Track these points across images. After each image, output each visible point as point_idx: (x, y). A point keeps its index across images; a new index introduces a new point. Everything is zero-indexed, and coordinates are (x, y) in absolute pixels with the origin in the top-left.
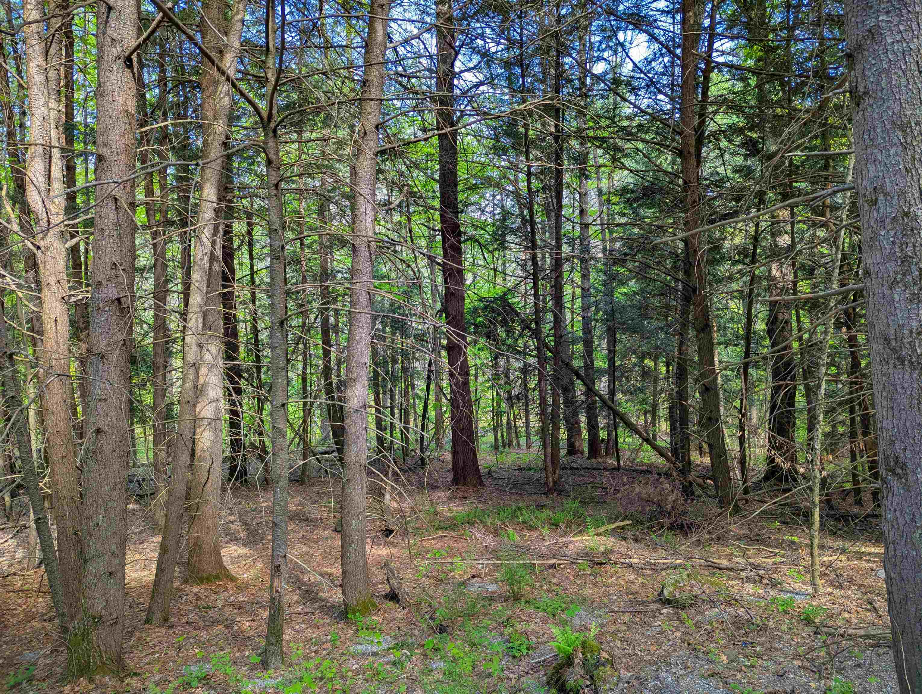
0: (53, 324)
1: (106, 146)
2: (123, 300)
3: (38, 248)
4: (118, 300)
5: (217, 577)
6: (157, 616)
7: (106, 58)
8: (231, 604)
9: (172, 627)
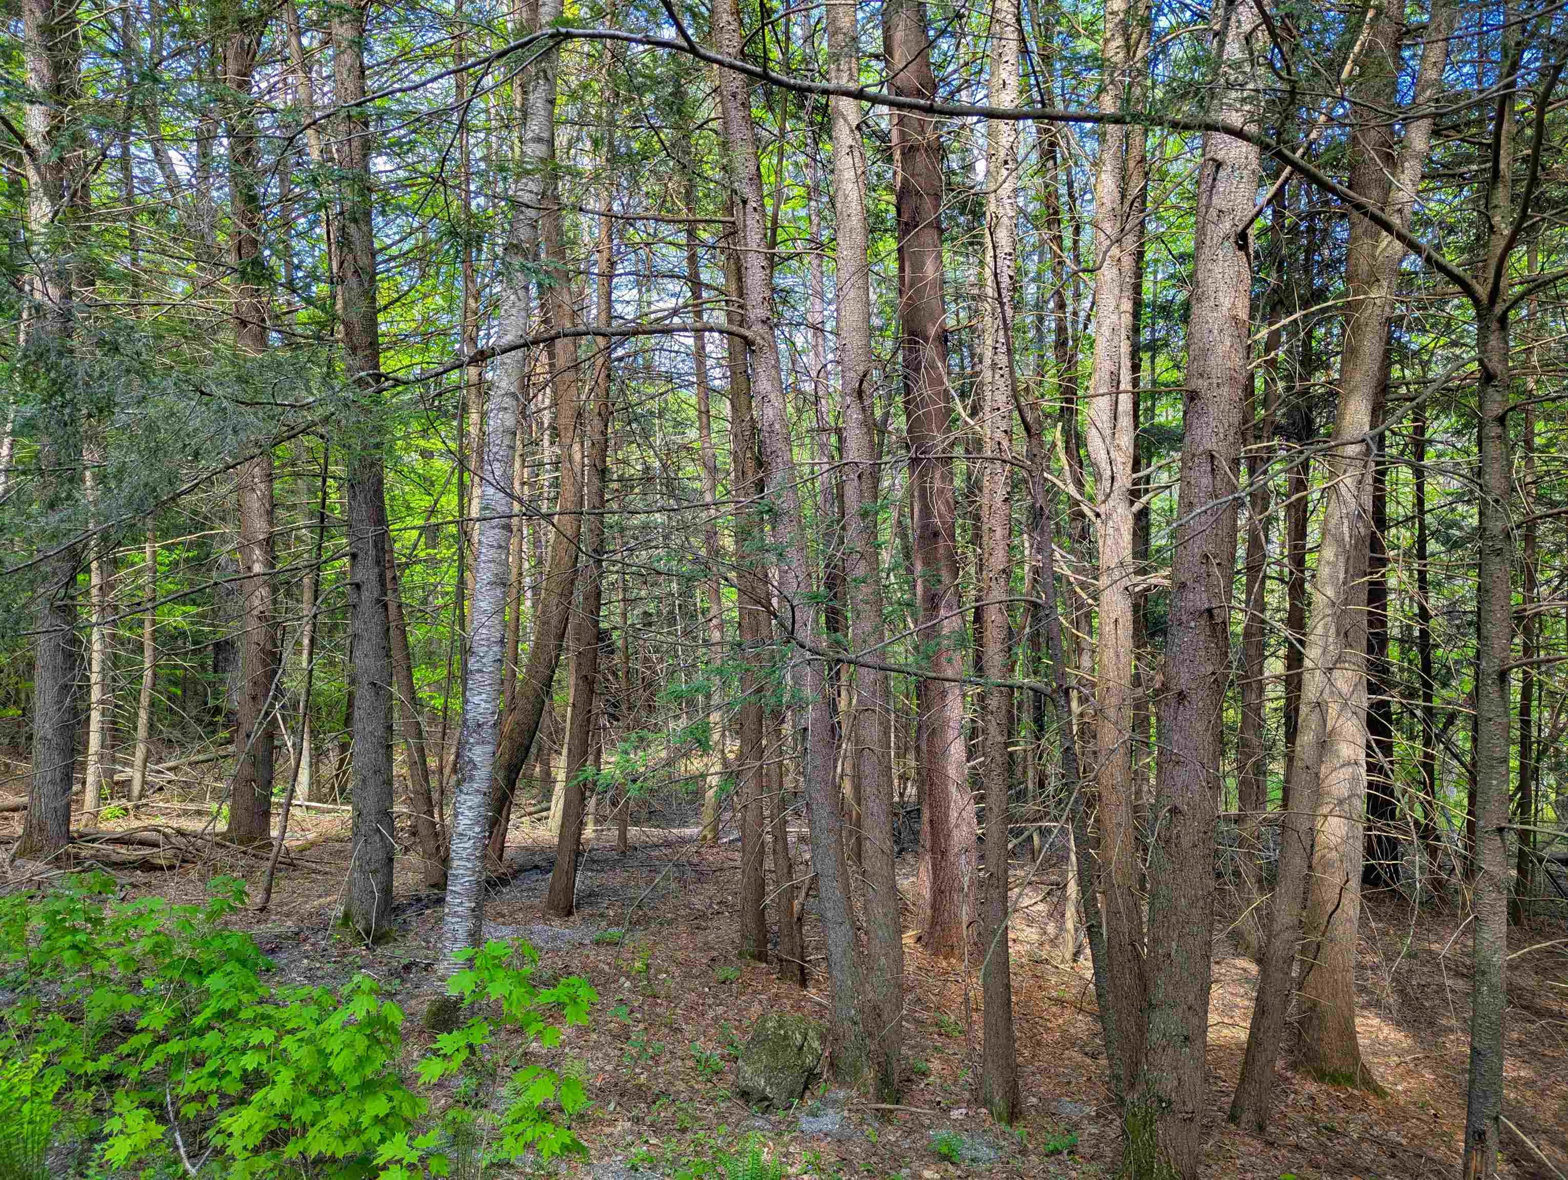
0: (1112, 626)
1: (1202, 376)
2: (1216, 612)
3: (1098, 515)
4: (1209, 611)
5: (1350, 1079)
6: (1247, 1116)
7: (1208, 243)
8: (1376, 1141)
9: (1272, 1144)
